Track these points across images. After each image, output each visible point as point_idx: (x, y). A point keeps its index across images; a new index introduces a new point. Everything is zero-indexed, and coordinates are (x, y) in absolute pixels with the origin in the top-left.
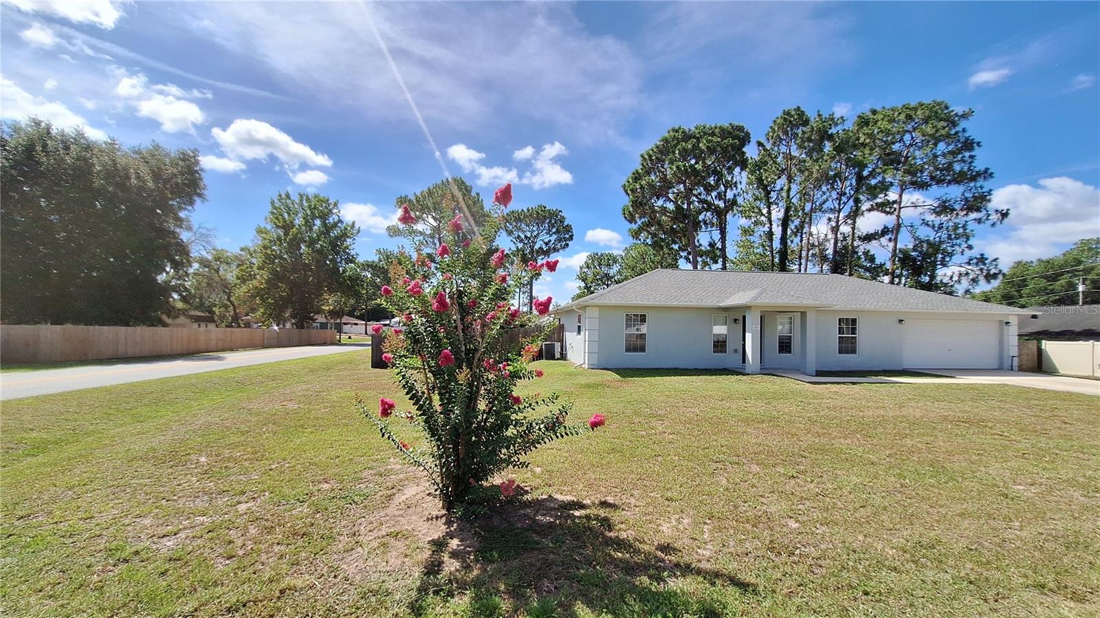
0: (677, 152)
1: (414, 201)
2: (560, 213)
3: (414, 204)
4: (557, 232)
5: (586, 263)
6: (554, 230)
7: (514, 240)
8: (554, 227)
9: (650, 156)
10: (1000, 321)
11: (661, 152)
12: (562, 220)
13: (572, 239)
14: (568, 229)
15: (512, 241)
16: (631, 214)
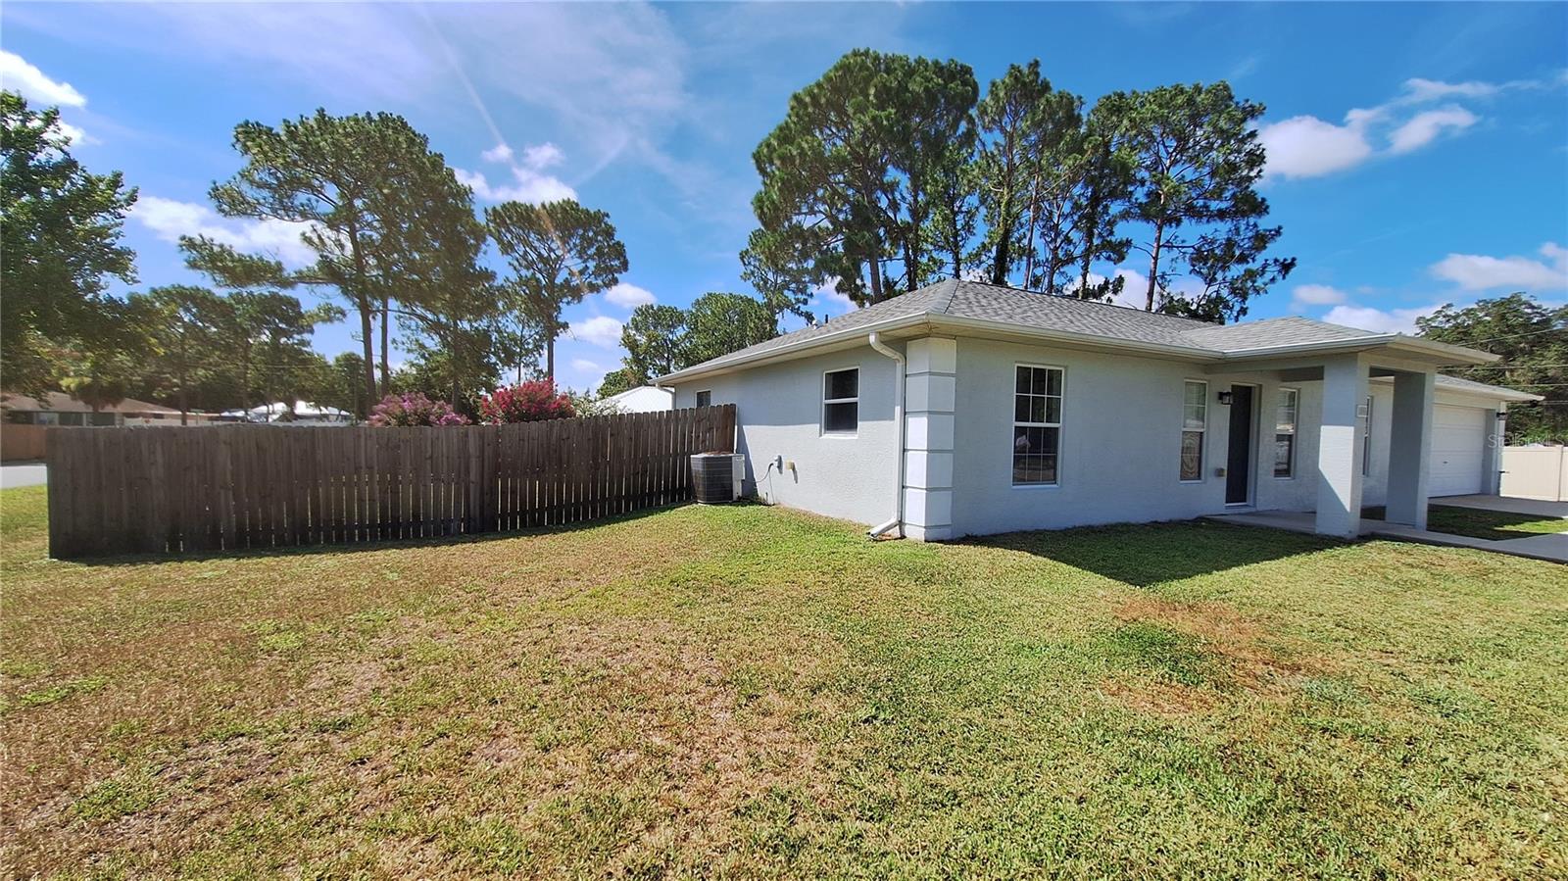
0: (872, 91)
1: (282, 133)
2: (606, 219)
3: (280, 141)
4: (600, 253)
5: (634, 320)
6: (592, 251)
7: (516, 263)
8: (591, 245)
9: (813, 97)
10: (1487, 410)
11: (835, 90)
12: (609, 233)
13: (626, 269)
14: (619, 251)
15: (510, 264)
16: (776, 208)
